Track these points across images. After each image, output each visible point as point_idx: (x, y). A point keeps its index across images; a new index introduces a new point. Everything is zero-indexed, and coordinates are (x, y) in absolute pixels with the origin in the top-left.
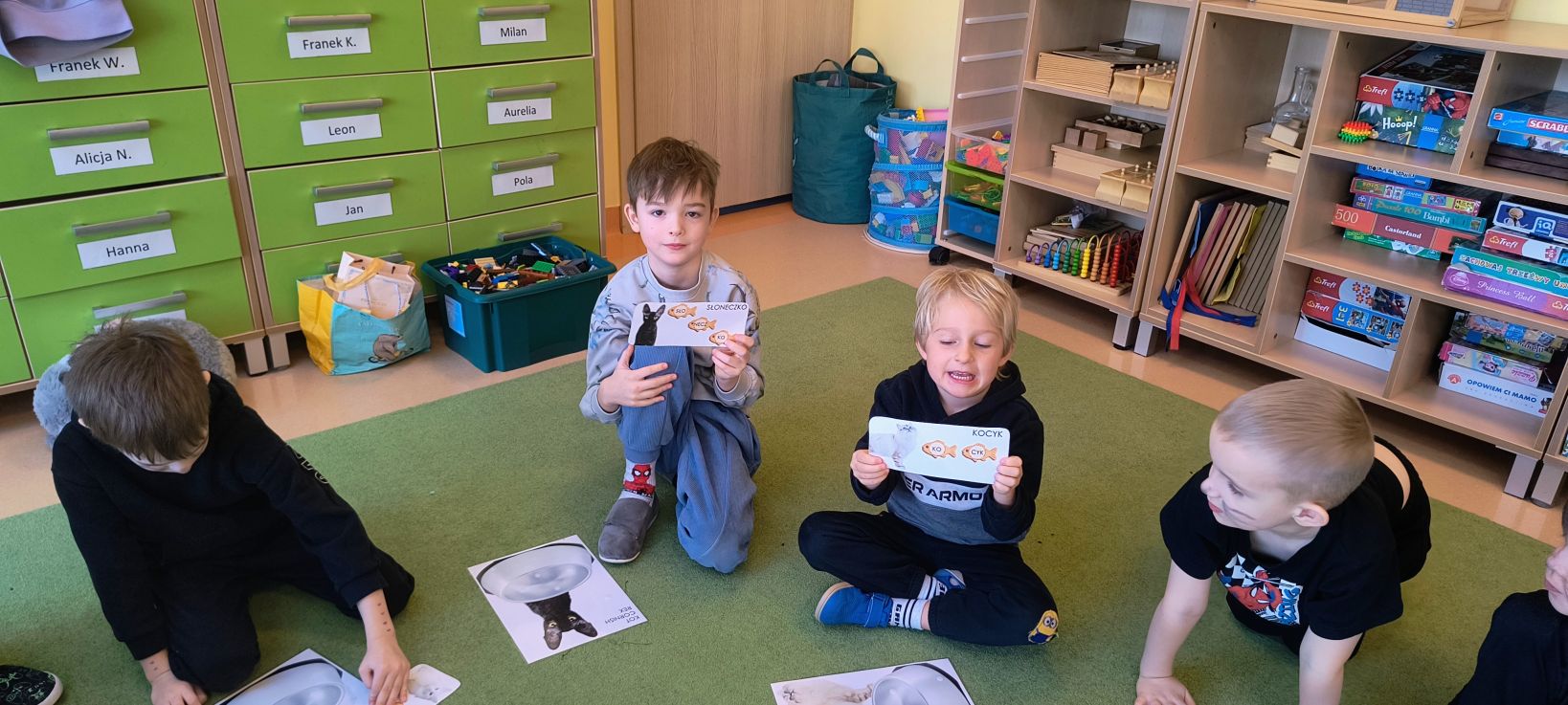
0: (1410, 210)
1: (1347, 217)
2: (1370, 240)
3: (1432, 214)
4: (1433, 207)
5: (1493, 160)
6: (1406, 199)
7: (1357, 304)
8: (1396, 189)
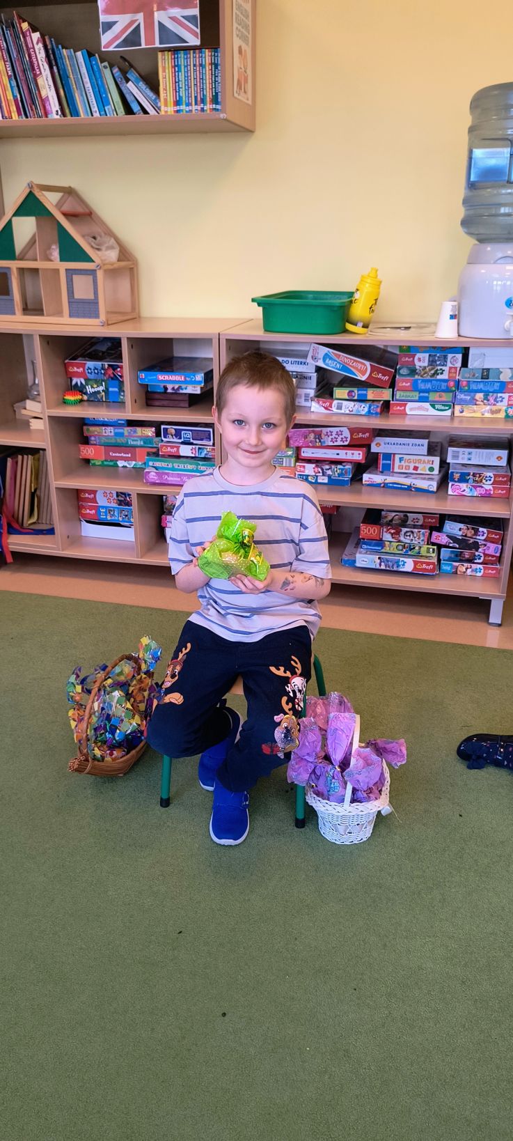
0: (120, 440)
1: (88, 451)
2: (105, 463)
3: (133, 440)
4: (132, 436)
5: (150, 402)
6: (116, 434)
7: (108, 505)
8: (109, 429)
